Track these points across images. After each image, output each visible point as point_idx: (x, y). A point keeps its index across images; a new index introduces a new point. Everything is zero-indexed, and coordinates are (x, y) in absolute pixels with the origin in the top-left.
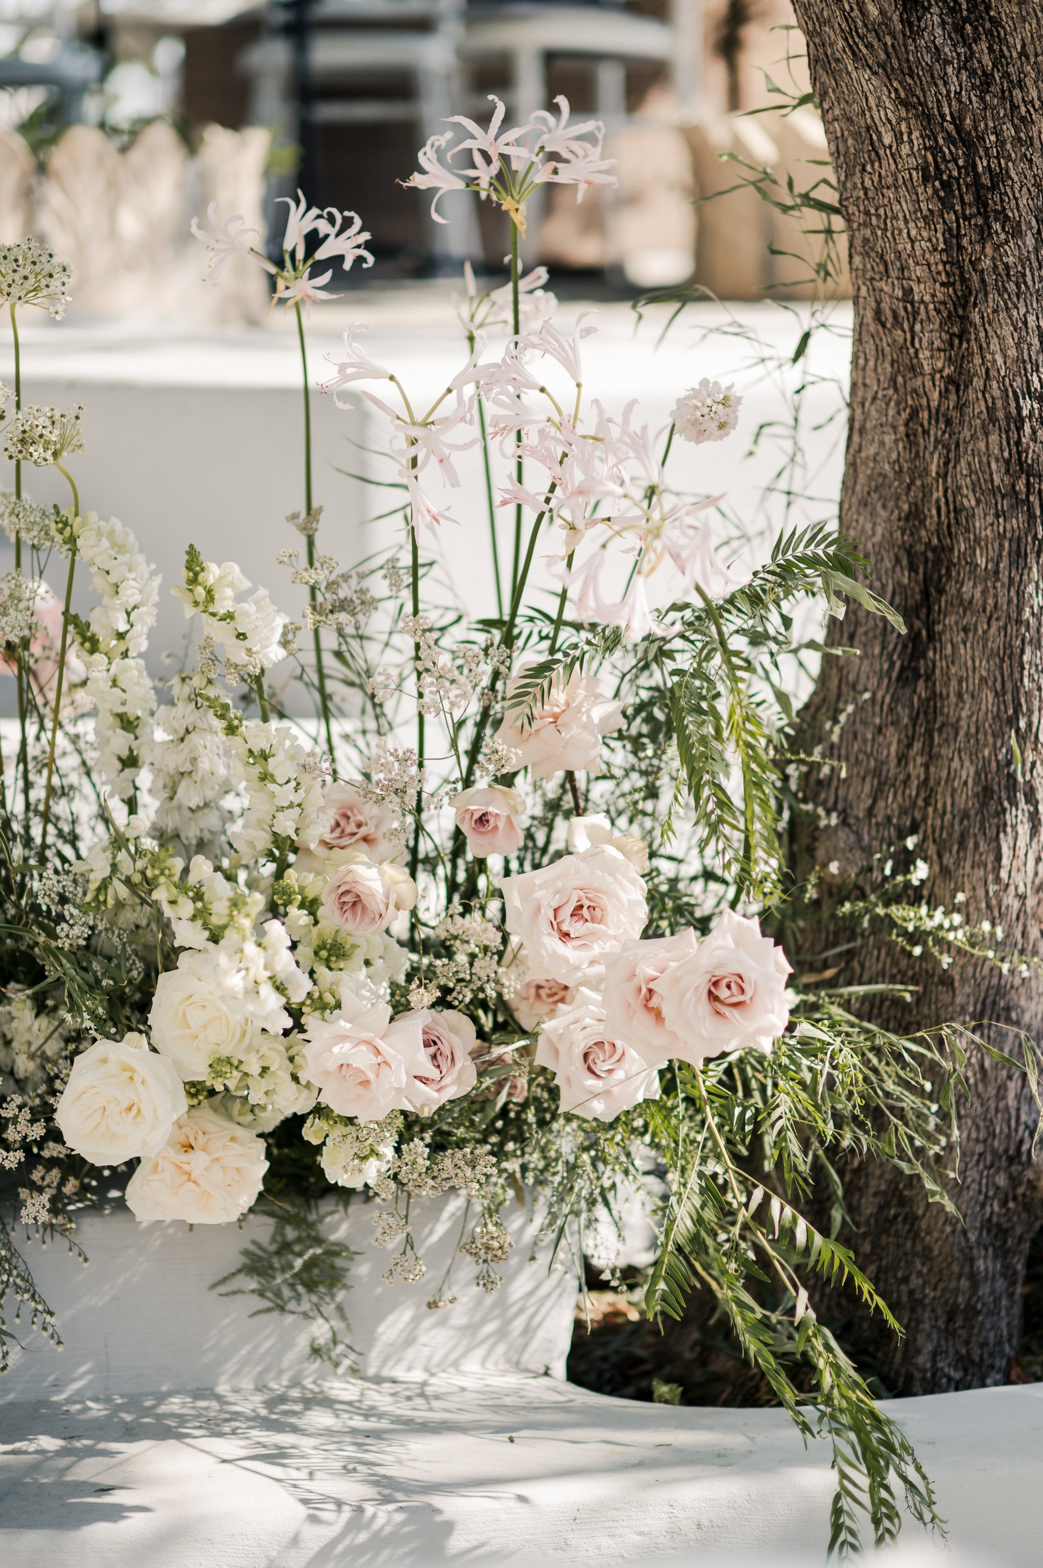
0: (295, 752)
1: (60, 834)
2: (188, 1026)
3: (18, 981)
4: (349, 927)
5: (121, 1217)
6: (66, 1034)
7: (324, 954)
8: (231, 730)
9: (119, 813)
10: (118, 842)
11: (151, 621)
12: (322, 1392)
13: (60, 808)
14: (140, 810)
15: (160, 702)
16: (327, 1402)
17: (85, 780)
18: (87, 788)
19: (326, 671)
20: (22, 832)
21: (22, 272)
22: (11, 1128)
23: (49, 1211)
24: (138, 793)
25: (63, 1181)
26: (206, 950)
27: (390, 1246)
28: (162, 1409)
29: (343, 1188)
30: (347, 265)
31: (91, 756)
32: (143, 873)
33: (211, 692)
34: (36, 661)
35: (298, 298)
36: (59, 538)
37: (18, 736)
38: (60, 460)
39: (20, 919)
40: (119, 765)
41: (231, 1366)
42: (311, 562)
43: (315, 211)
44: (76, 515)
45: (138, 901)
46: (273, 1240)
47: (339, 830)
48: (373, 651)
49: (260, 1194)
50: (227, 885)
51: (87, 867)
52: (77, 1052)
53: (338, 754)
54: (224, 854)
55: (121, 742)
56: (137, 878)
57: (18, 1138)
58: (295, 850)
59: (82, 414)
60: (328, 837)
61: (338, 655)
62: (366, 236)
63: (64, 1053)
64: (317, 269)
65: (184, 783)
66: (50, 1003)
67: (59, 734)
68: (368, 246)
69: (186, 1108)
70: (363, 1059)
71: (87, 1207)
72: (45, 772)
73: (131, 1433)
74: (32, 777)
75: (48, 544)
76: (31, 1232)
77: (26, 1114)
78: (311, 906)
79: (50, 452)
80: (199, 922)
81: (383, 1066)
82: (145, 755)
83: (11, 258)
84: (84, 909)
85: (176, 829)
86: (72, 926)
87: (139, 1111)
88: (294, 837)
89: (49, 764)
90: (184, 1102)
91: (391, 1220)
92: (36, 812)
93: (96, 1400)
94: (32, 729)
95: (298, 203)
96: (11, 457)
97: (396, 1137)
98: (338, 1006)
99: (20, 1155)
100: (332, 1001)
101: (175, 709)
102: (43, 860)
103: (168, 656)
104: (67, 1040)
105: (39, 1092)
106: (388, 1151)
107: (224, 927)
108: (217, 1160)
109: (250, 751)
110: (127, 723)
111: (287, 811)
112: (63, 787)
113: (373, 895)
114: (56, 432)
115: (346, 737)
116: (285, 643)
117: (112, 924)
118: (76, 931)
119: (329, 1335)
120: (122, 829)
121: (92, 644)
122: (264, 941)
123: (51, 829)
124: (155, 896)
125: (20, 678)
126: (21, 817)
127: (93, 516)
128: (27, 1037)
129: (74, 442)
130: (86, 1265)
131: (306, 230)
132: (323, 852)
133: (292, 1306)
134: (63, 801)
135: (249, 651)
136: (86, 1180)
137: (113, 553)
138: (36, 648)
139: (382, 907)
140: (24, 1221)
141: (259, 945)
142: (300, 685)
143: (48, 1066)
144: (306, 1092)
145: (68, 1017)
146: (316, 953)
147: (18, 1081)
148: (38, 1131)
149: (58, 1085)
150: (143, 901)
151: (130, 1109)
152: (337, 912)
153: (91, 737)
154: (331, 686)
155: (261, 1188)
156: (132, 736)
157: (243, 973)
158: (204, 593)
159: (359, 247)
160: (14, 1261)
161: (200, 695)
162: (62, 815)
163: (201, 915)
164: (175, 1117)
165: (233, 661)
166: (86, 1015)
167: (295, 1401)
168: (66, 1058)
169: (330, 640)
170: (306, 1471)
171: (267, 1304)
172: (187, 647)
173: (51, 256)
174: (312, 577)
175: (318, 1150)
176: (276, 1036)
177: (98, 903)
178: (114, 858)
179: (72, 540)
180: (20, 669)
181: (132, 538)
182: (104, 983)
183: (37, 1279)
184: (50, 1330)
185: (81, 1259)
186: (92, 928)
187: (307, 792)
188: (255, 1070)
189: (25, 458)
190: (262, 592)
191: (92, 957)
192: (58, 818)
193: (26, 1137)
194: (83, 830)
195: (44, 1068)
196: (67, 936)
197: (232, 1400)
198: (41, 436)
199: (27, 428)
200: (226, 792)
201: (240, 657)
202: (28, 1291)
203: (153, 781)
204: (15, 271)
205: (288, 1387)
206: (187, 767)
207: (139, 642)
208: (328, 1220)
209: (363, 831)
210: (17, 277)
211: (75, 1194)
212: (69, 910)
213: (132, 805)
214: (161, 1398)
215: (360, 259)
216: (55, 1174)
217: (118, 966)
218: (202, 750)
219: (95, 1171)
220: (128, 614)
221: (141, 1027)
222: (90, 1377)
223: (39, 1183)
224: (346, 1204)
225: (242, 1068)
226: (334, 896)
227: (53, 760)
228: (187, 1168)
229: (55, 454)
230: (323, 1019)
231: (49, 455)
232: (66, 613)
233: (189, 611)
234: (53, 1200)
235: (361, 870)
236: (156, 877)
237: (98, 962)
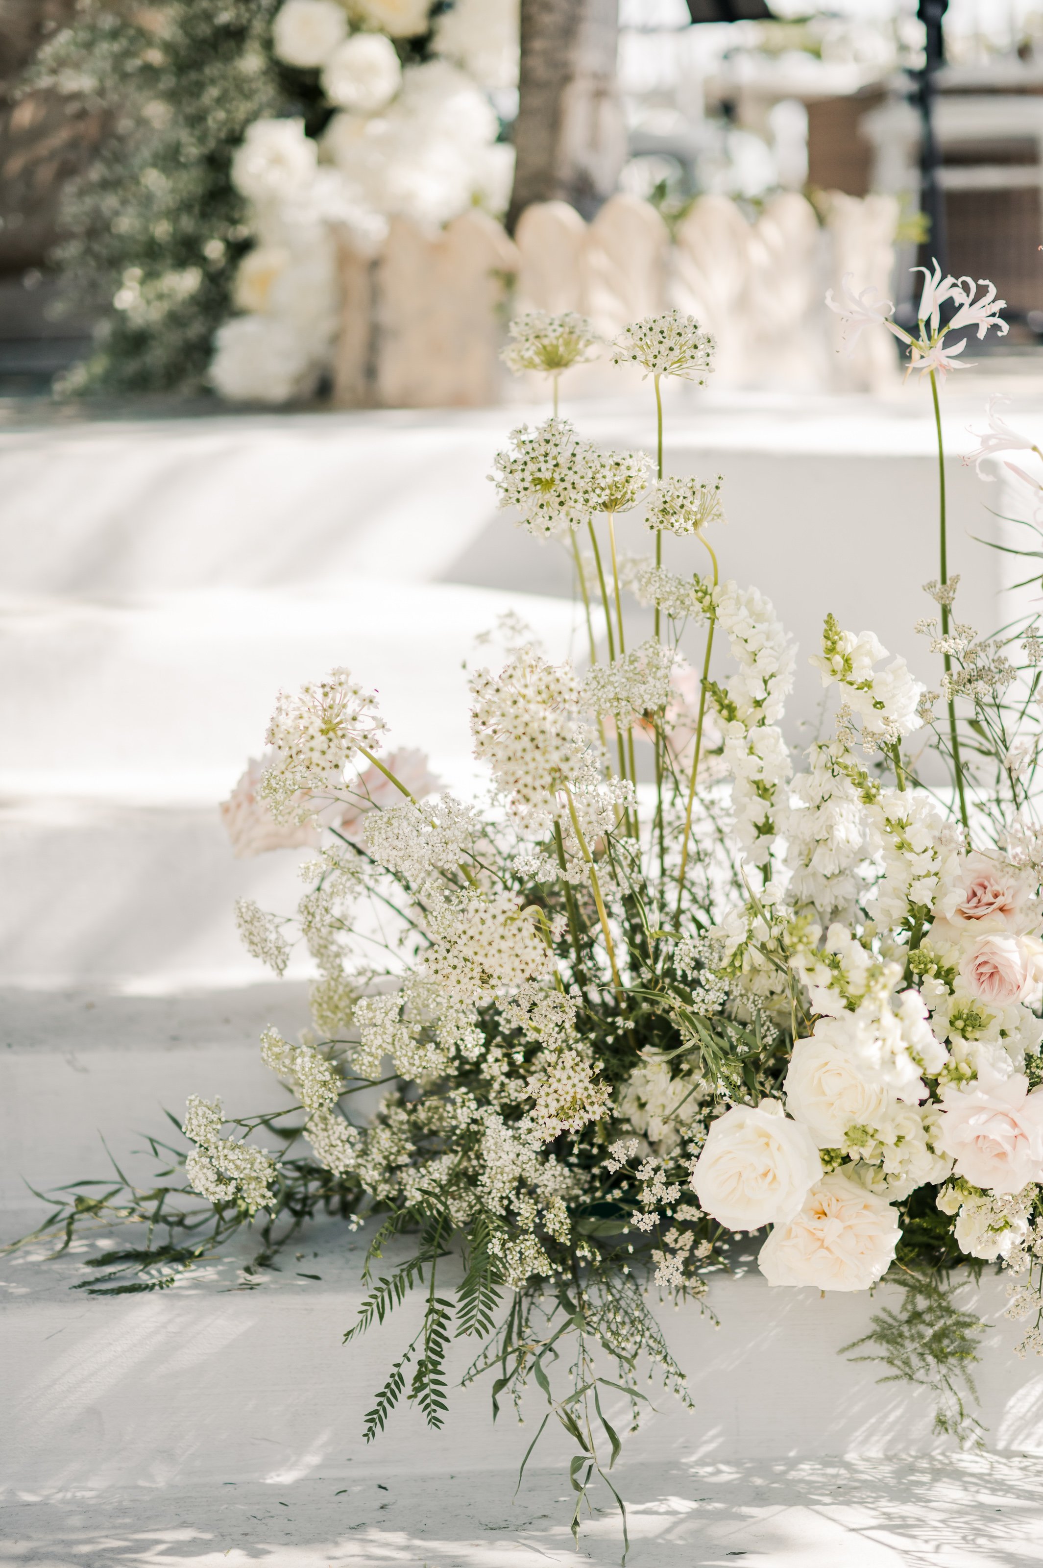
0: (933, 821)
1: (695, 900)
2: (823, 1093)
3: (653, 1045)
4: (987, 998)
5: (753, 1280)
6: (700, 1098)
7: (960, 1024)
8: (869, 798)
9: (754, 878)
10: (753, 909)
11: (788, 688)
12: (951, 1463)
13: (696, 873)
14: (775, 877)
15: (796, 770)
16: (957, 1475)
17: (719, 847)
18: (720, 853)
19: (960, 739)
20: (658, 896)
21: (668, 343)
22: (646, 1190)
23: (683, 1273)
24: (773, 860)
25: (696, 1244)
26: (843, 1019)
27: (1022, 1319)
28: (793, 1475)
29: (976, 1259)
30: (981, 334)
31: (725, 823)
32: (780, 940)
33: (848, 760)
34: (673, 727)
35: (933, 367)
36: (698, 607)
37: (655, 802)
38: (700, 529)
39: (657, 982)
40: (755, 832)
41: (859, 1434)
42: (946, 631)
43: (950, 280)
44: (716, 584)
45: (774, 968)
46: (904, 1308)
47: (975, 900)
48: (1009, 719)
49: (893, 1263)
50: (864, 953)
51: (722, 933)
52: (711, 1117)
53: (970, 822)
54: (858, 921)
55: (757, 809)
56: (772, 945)
57: (654, 1200)
58: (931, 920)
59: (721, 484)
60: (966, 908)
61: (974, 724)
62: (1001, 304)
63: (698, 1117)
64: (951, 338)
65: (820, 850)
66: (685, 1067)
67: (696, 802)
68: (1004, 314)
69: (822, 1175)
70: (1000, 1131)
71: (720, 1270)
72: (682, 838)
73: (761, 1498)
74: (667, 842)
75: (683, 613)
76: (664, 1294)
77: (661, 1177)
78: (947, 975)
79: (690, 522)
80: (836, 990)
81: (1020, 1138)
82: (780, 822)
83: (657, 329)
84: (720, 974)
85: (811, 896)
86: (707, 991)
87: (775, 1177)
88: (930, 905)
89: (685, 830)
90: (819, 1168)
91: (1026, 1294)
92: (673, 879)
93: (728, 1463)
94: (667, 796)
95: (933, 272)
96: (652, 527)
97: (1031, 1210)
98: (974, 1077)
99: (655, 1217)
100: (968, 1072)
101: (812, 777)
102: (677, 925)
103: (803, 724)
104: (702, 1105)
105: (673, 1155)
106: (1023, 1224)
107: (861, 997)
108: (850, 1227)
109: (888, 820)
110: (764, 791)
111: (923, 880)
112: (698, 853)
113: (1011, 967)
114: (697, 502)
115: (980, 806)
116: (922, 712)
117: (747, 990)
118: (712, 996)
119: (956, 1408)
120: (758, 896)
121: (730, 712)
122: (901, 1011)
123: (686, 894)
124: (793, 963)
125: (657, 744)
126: (657, 881)
127: (732, 586)
128: (662, 1100)
129: (714, 511)
130: (717, 1328)
131: (941, 300)
132: (961, 922)
133: (920, 1375)
134: (699, 866)
135: (886, 720)
136: (718, 1244)
137: (751, 622)
138: (671, 715)
139: (1019, 977)
140: (658, 1282)
141: (896, 1015)
142: (936, 753)
143: (683, 1130)
144: (941, 1162)
145: (703, 1082)
146: (952, 1023)
147: (651, 1144)
148: (673, 1194)
149: (692, 1148)
150: (778, 968)
151: (765, 1175)
152: (974, 983)
153: (727, 803)
154: (965, 754)
155: (894, 1256)
156: (768, 803)
157: (879, 1043)
158: (842, 662)
159: (993, 315)
160: (647, 1322)
161: (837, 763)
162: (697, 880)
163: (839, 982)
164: (810, 1184)
165: (870, 729)
166: (721, 1082)
167: (923, 1471)
168: (700, 1122)
169: (965, 709)
170: (934, 1544)
171: (895, 1371)
172: (822, 715)
173: (695, 327)
174: (948, 646)
175: (951, 1220)
176: (913, 1106)
177: (734, 968)
178: (750, 924)
179: (712, 608)
180: (658, 734)
181: (770, 607)
182: (739, 1050)
183: (668, 1341)
184: (682, 1392)
185: (713, 1322)
186: (727, 994)
187: (944, 861)
188: (891, 1139)
189: (666, 528)
190: (900, 660)
191: (726, 1023)
192: (693, 884)
193: (660, 1200)
194: (717, 896)
195: (678, 1131)
196: (703, 1001)
197: (861, 1468)
198: (682, 506)
199: (668, 499)
200: (862, 860)
201: (878, 726)
202: (660, 1353)
203: (789, 849)
204: (661, 342)
205: (916, 1458)
206: (823, 835)
207: (775, 710)
208: (958, 1291)
209: (999, 902)
210: (663, 348)
211: (707, 1257)
212: (705, 975)
213: (766, 871)
214: (792, 1464)
215: (995, 327)
216: (688, 1237)
217: (753, 1032)
218: (837, 817)
219: (727, 1235)
220: (765, 682)
221: (775, 1093)
222: (721, 1440)
223: (672, 1245)
224: (978, 1275)
225: (877, 1136)
226: (972, 967)
227: (689, 825)
228: (820, 1234)
229: (695, 524)
230: (959, 1090)
231: (689, 525)
232: (704, 680)
233: (827, 680)
234: (687, 1262)
235: (997, 940)
236: (793, 945)
237: (734, 1027)
